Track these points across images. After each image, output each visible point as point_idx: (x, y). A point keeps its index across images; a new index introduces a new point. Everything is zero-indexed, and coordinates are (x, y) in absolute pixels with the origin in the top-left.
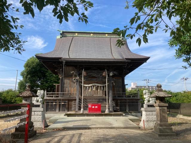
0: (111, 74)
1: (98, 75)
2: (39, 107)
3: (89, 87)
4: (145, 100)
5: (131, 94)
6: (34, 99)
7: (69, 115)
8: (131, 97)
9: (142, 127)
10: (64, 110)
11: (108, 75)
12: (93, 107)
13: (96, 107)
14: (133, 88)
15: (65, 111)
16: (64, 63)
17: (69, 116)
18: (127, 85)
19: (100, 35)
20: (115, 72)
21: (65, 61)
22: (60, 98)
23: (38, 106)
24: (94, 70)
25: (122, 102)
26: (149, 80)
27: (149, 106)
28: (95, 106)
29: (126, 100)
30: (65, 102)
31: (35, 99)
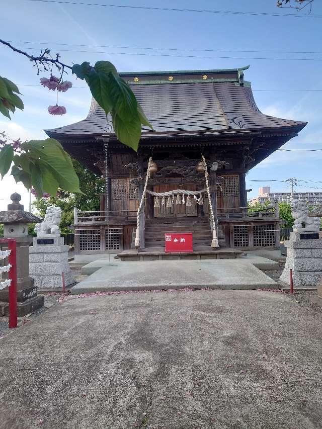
0: (215, 167)
1: (185, 169)
2: (53, 243)
3: (166, 197)
4: (295, 222)
5: (258, 209)
6: (40, 226)
7: (124, 258)
8: (260, 216)
9: (286, 284)
10: (116, 247)
11: (209, 169)
12: (176, 240)
13: (182, 240)
14: (261, 198)
15: (118, 248)
16: (106, 145)
17: (126, 258)
18: (251, 190)
19: (189, 79)
20: (223, 162)
21: (108, 140)
22: (107, 222)
23: (51, 241)
24: (175, 159)
25: (238, 227)
26: (296, 180)
27: (304, 237)
28: (179, 237)
29: (247, 223)
30: (117, 230)
31: (43, 227)
